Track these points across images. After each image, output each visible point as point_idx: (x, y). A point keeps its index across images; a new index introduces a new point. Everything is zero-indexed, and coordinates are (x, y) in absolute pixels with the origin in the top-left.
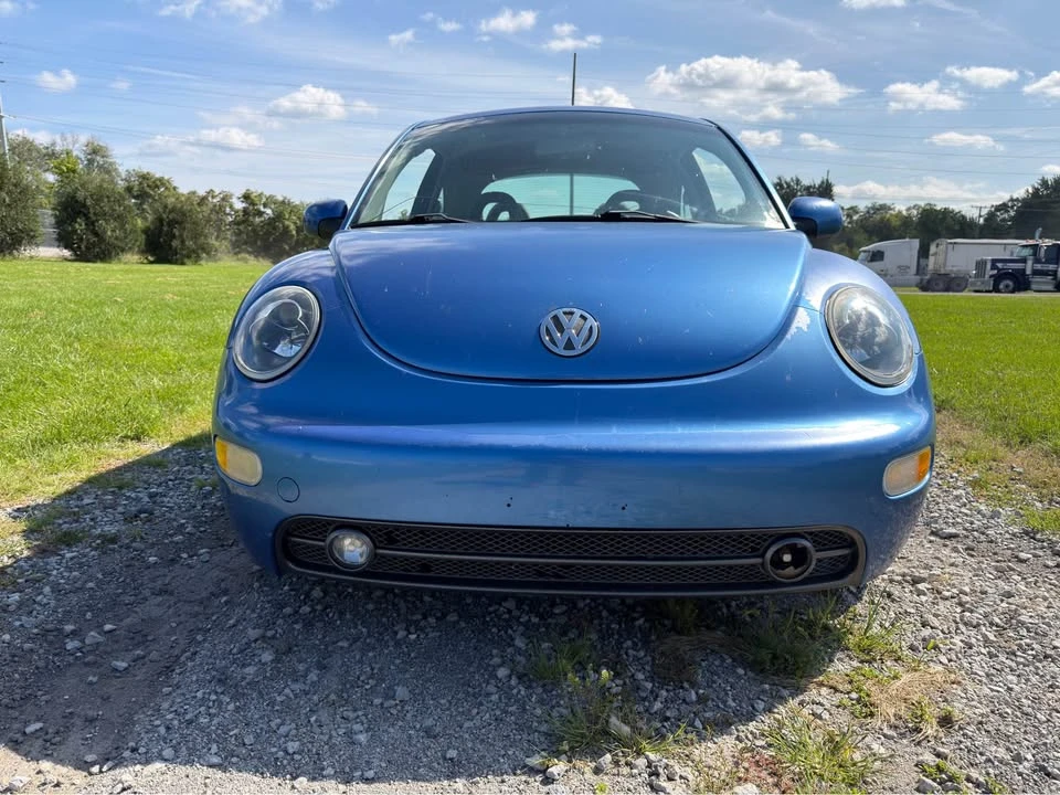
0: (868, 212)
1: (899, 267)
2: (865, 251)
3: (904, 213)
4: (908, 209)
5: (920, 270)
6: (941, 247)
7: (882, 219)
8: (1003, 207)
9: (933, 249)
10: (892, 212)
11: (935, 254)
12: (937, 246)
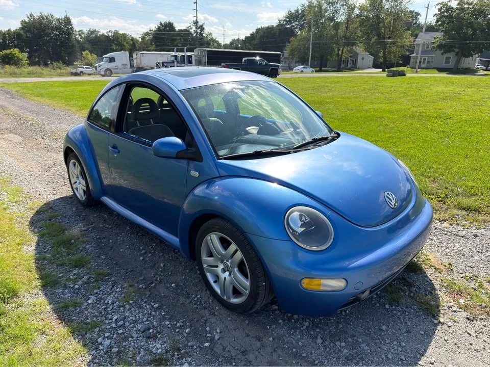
0: (88, 33)
1: (123, 65)
2: (105, 57)
3: (106, 34)
4: (107, 33)
5: (132, 66)
6: (138, 55)
7: (96, 36)
8: (147, 34)
9: (134, 56)
10: (99, 33)
11: (136, 58)
12: (136, 55)
